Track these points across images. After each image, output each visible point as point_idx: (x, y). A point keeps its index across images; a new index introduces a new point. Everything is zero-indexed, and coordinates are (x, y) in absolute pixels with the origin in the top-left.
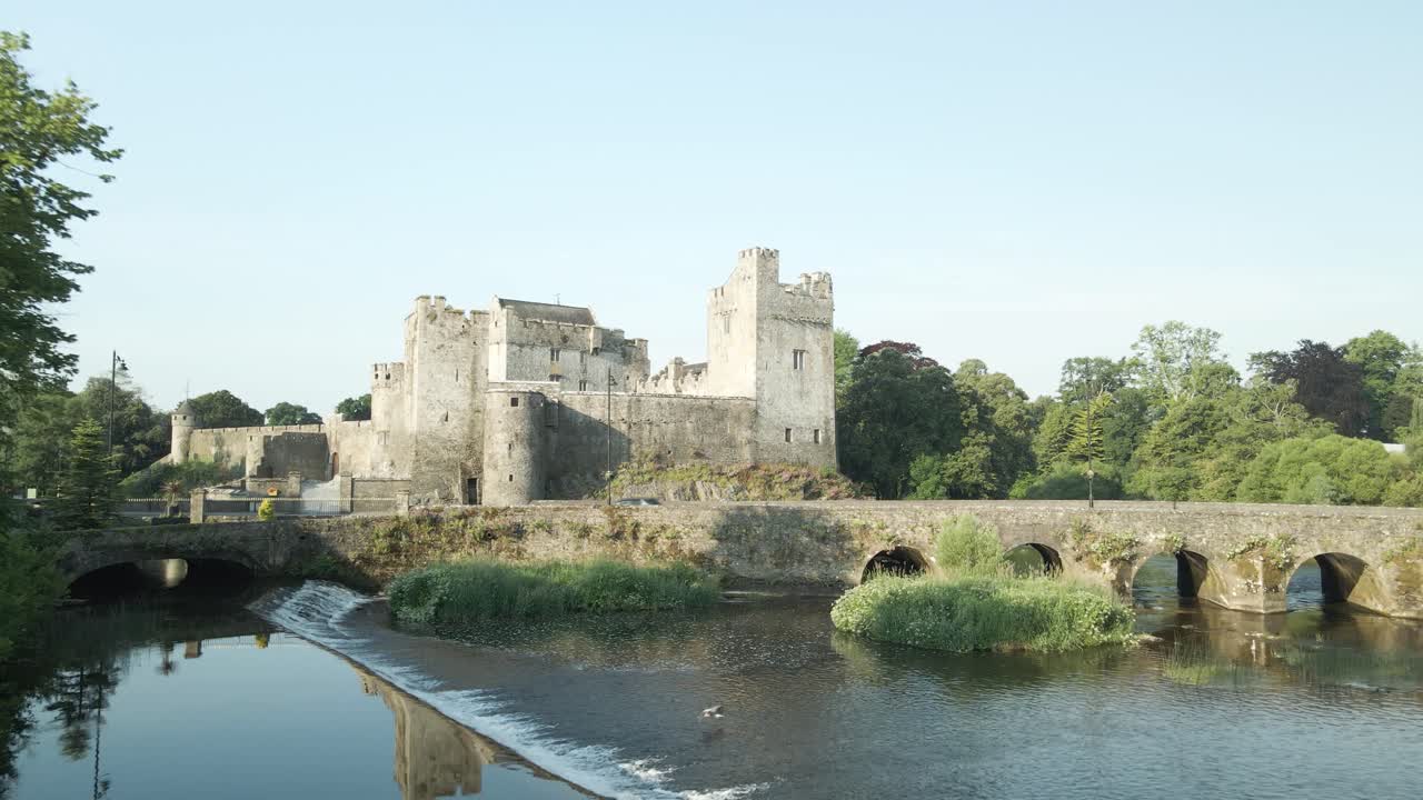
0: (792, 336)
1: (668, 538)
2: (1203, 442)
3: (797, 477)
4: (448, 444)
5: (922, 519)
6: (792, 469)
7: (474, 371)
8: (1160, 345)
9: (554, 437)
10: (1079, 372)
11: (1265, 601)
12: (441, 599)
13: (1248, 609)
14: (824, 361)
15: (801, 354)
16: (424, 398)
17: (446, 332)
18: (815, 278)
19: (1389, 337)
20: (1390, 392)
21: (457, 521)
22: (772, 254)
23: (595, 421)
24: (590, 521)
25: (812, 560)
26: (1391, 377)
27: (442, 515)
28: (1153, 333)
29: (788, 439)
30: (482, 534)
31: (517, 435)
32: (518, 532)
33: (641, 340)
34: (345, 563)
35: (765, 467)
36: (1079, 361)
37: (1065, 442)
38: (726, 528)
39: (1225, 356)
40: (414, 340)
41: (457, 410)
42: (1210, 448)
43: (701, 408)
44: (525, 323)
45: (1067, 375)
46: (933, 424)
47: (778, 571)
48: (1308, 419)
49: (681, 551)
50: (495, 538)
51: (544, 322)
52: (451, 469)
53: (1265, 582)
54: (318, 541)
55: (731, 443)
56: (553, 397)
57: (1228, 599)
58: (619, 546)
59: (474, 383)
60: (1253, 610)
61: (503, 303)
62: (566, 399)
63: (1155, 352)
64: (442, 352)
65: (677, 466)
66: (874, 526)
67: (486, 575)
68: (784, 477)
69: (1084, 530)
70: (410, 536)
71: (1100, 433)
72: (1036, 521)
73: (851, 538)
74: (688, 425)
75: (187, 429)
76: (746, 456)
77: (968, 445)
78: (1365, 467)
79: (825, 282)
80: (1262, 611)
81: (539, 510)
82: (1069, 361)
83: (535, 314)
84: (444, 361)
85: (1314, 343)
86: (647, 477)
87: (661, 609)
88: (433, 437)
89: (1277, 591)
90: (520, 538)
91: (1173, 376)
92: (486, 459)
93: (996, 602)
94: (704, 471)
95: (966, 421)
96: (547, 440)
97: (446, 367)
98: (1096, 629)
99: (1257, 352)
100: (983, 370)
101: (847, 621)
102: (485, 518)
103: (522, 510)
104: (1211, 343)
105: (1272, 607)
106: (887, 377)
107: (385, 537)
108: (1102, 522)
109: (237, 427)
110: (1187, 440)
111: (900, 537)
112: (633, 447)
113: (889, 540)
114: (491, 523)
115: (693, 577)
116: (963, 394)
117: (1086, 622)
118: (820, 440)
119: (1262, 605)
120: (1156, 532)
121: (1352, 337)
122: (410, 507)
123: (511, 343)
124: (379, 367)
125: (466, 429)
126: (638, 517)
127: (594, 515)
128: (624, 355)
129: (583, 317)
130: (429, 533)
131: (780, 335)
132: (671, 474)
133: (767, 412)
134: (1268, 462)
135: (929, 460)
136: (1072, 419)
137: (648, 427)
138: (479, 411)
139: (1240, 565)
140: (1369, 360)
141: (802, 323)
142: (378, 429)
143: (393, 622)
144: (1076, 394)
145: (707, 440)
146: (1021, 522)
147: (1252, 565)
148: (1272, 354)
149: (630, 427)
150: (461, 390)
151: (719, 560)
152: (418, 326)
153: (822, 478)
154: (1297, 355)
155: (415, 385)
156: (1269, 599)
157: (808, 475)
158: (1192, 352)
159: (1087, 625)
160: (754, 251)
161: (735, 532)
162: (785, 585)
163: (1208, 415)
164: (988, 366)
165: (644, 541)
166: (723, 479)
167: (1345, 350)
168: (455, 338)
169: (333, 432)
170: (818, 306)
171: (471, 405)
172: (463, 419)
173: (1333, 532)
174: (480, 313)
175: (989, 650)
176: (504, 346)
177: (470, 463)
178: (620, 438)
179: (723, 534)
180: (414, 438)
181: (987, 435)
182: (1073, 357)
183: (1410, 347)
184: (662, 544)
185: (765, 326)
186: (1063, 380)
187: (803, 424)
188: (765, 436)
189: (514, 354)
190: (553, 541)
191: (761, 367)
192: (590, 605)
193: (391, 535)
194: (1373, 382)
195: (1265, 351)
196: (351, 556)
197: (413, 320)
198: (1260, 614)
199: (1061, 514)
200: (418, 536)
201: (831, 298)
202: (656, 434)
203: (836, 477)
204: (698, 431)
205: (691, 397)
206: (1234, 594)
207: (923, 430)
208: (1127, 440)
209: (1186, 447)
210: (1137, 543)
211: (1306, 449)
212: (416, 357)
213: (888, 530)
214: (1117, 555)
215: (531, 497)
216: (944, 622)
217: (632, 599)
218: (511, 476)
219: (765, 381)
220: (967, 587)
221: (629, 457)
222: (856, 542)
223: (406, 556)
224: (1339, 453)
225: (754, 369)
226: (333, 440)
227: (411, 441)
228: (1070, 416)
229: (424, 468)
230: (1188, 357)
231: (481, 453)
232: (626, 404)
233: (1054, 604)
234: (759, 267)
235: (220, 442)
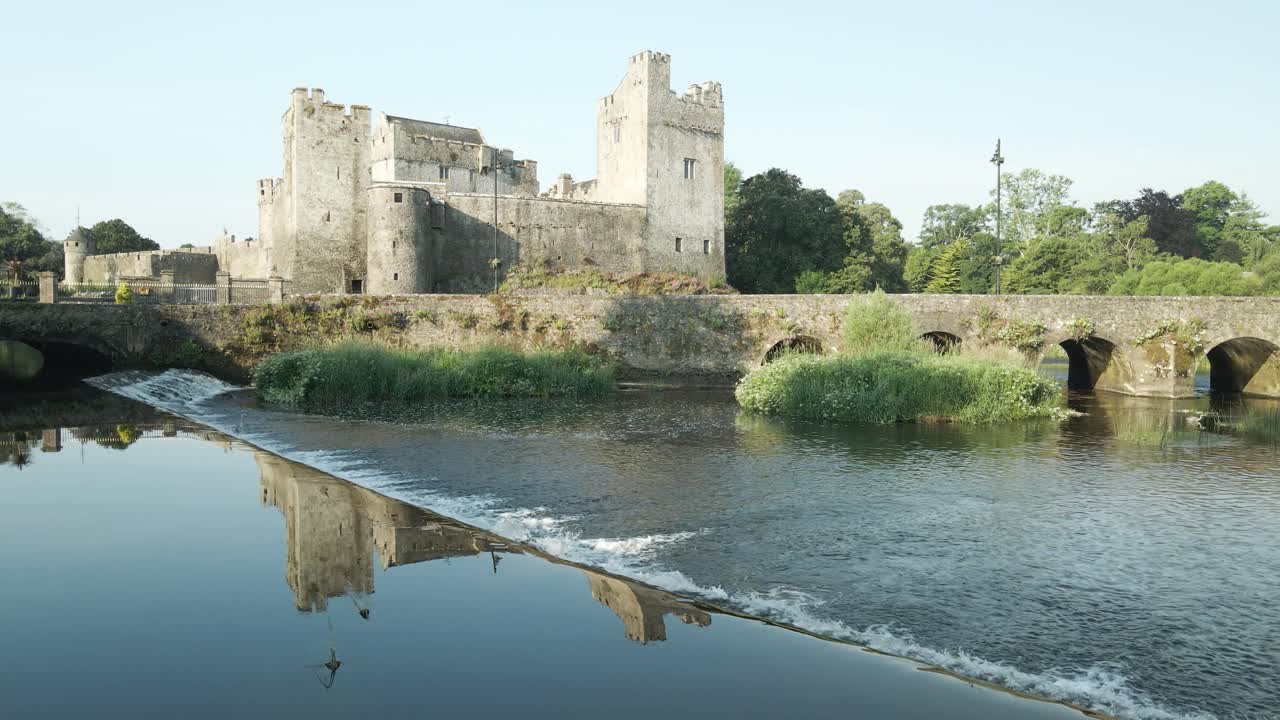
0: (684, 144)
1: (559, 328)
2: (1055, 278)
3: (687, 285)
4: (330, 244)
5: (823, 307)
6: (682, 278)
7: (356, 170)
8: (1016, 191)
9: (441, 240)
10: (939, 218)
11: (1174, 386)
12: (311, 379)
13: (1156, 395)
14: (715, 171)
15: (692, 163)
16: (303, 196)
17: (324, 127)
18: (705, 88)
19: (1221, 187)
20: (1219, 238)
21: (335, 311)
22: (663, 59)
23: (483, 223)
24: (477, 311)
25: (709, 351)
26: (1220, 225)
27: (318, 303)
28: (1011, 180)
29: (678, 249)
30: (363, 324)
31: (401, 233)
32: (400, 322)
33: (529, 161)
34: (214, 352)
35: (656, 276)
36: (941, 208)
37: (925, 283)
38: (620, 318)
39: (1075, 202)
40: (292, 136)
41: (338, 209)
42: (1063, 282)
43: (590, 214)
44: (413, 140)
45: (928, 221)
46: (816, 244)
47: (673, 362)
48: (1156, 253)
49: (573, 342)
50: (376, 328)
51: (432, 138)
52: (333, 270)
53: (1176, 366)
54: (181, 326)
55: (621, 251)
56: (439, 198)
57: (1134, 386)
58: (508, 336)
59: (357, 182)
60: (1161, 395)
61: (389, 119)
62: (453, 201)
63: (1011, 198)
64: (322, 148)
65: (568, 272)
66: (774, 314)
67: (362, 356)
68: (674, 285)
69: (991, 317)
70: (284, 325)
71: (958, 274)
72: (941, 308)
73: (749, 327)
74: (578, 230)
75: (79, 255)
76: (637, 264)
77: (850, 264)
78: (1222, 287)
79: (716, 89)
80: (1172, 396)
81: (422, 300)
82: (931, 208)
83: (423, 131)
84: (324, 158)
85: (1154, 192)
86: (536, 281)
87: (551, 395)
88: (316, 238)
89: (1186, 376)
90: (402, 328)
91: (1026, 220)
92: (369, 258)
93: (919, 372)
94: (594, 277)
95: (849, 241)
96: (433, 243)
97: (326, 164)
98: (1025, 400)
99: (1100, 202)
100: (860, 201)
101: (754, 398)
102: (365, 306)
103: (405, 300)
104: (1063, 190)
105: (1182, 392)
106: (774, 195)
107: (257, 325)
108: (1009, 308)
109: (128, 252)
110: (1040, 277)
111: (801, 326)
112: (522, 251)
113: (790, 329)
114: (371, 312)
115: (587, 364)
116: (846, 214)
117: (1012, 393)
118: (710, 251)
119: (1172, 390)
120: (1064, 318)
121: (1188, 188)
122: (283, 295)
123: (399, 158)
124: (265, 183)
125: (349, 230)
126: (527, 306)
127: (482, 306)
128: (513, 175)
129: (473, 137)
130: (305, 322)
131: (671, 142)
132: (561, 280)
133: (657, 221)
134: (1130, 284)
135: (814, 275)
136: (931, 261)
137: (537, 231)
138: (362, 211)
139: (1150, 352)
140: (1201, 208)
141: (693, 131)
142: (265, 246)
143: (260, 403)
144: (935, 239)
145: (596, 247)
146: (926, 310)
147: (1164, 350)
148: (1113, 203)
149: (519, 231)
150: (342, 189)
151: (612, 350)
152: (295, 120)
153: (711, 288)
154: (1138, 203)
155: (294, 182)
156: (1178, 384)
157: (698, 285)
158: (1044, 199)
159: (1015, 396)
160: (646, 56)
161: (629, 321)
162: (680, 376)
163: (1061, 254)
164: (865, 196)
165: (534, 331)
166: (614, 285)
167: (1180, 198)
168: (336, 134)
169: (223, 253)
170: (708, 115)
171: (354, 204)
172: (345, 219)
173: (1246, 316)
174: (361, 108)
175: (913, 421)
176: (392, 162)
177: (354, 265)
178: (509, 242)
179: (617, 323)
180: (294, 239)
181: (868, 255)
182: (934, 204)
183: (1239, 197)
184: (553, 334)
185: (656, 132)
186: (924, 226)
187: (693, 234)
188: (655, 246)
189: (403, 169)
190: (438, 332)
191: (653, 174)
192: (476, 391)
193: (263, 323)
194: (1204, 229)
195: (1108, 200)
196: (220, 344)
197: (290, 115)
198: (1170, 399)
199: (968, 301)
200: (293, 325)
201: (722, 108)
202: (545, 238)
203: (725, 288)
204: (588, 237)
205: (582, 202)
206: (1142, 380)
207: (808, 249)
208: (982, 280)
209: (1040, 283)
210: (1045, 329)
211: (1166, 272)
212: (294, 153)
213: (788, 320)
214: (1025, 341)
215: (417, 290)
216: (862, 394)
217: (521, 384)
218: (396, 275)
219: (657, 189)
220: (885, 359)
221: (518, 261)
222: (755, 332)
223: (280, 346)
224: (1197, 275)
225: (644, 175)
226: (223, 262)
227: (293, 243)
228: (929, 259)
229: (306, 269)
230: (1041, 203)
231: (366, 254)
232: (515, 207)
233: (981, 375)
234: (650, 72)
235: (112, 268)
